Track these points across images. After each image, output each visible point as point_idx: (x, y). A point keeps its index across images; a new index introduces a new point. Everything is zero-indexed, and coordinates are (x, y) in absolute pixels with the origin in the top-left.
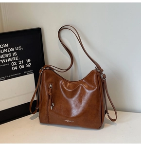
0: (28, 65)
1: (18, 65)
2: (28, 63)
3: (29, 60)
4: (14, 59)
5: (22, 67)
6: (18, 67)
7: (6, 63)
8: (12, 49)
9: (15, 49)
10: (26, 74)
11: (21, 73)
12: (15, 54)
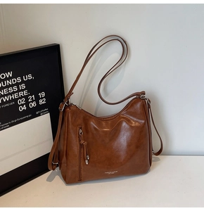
0: (41, 102)
1: (27, 103)
2: (42, 98)
3: (43, 94)
4: (21, 94)
5: (33, 105)
6: (27, 106)
7: (10, 101)
8: (19, 80)
9: (22, 79)
10: (39, 115)
11: (32, 113)
12: (23, 86)
